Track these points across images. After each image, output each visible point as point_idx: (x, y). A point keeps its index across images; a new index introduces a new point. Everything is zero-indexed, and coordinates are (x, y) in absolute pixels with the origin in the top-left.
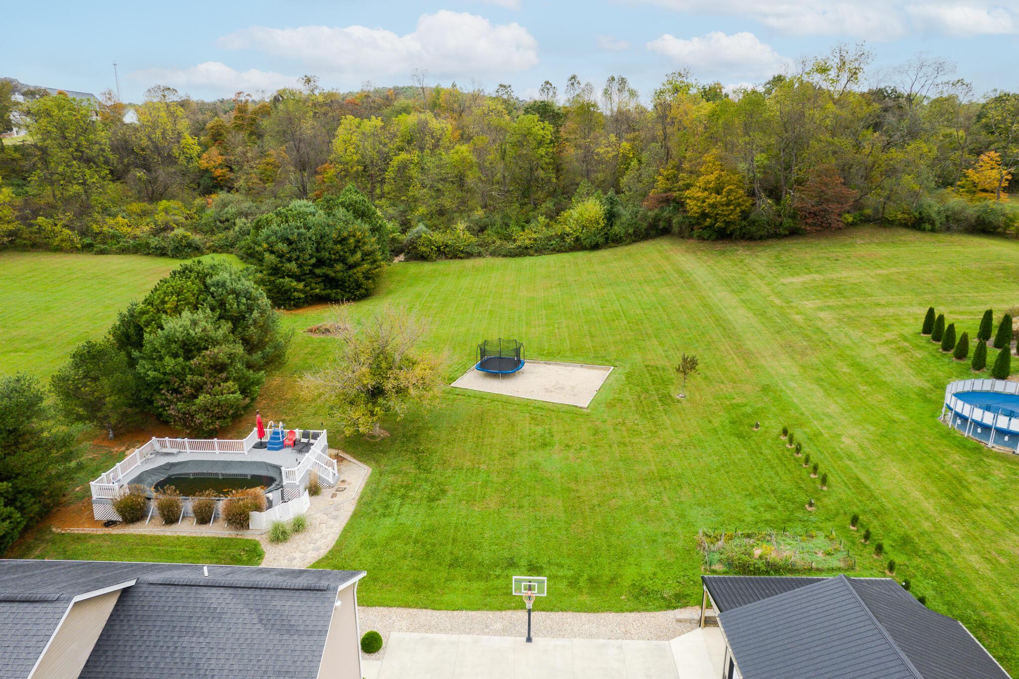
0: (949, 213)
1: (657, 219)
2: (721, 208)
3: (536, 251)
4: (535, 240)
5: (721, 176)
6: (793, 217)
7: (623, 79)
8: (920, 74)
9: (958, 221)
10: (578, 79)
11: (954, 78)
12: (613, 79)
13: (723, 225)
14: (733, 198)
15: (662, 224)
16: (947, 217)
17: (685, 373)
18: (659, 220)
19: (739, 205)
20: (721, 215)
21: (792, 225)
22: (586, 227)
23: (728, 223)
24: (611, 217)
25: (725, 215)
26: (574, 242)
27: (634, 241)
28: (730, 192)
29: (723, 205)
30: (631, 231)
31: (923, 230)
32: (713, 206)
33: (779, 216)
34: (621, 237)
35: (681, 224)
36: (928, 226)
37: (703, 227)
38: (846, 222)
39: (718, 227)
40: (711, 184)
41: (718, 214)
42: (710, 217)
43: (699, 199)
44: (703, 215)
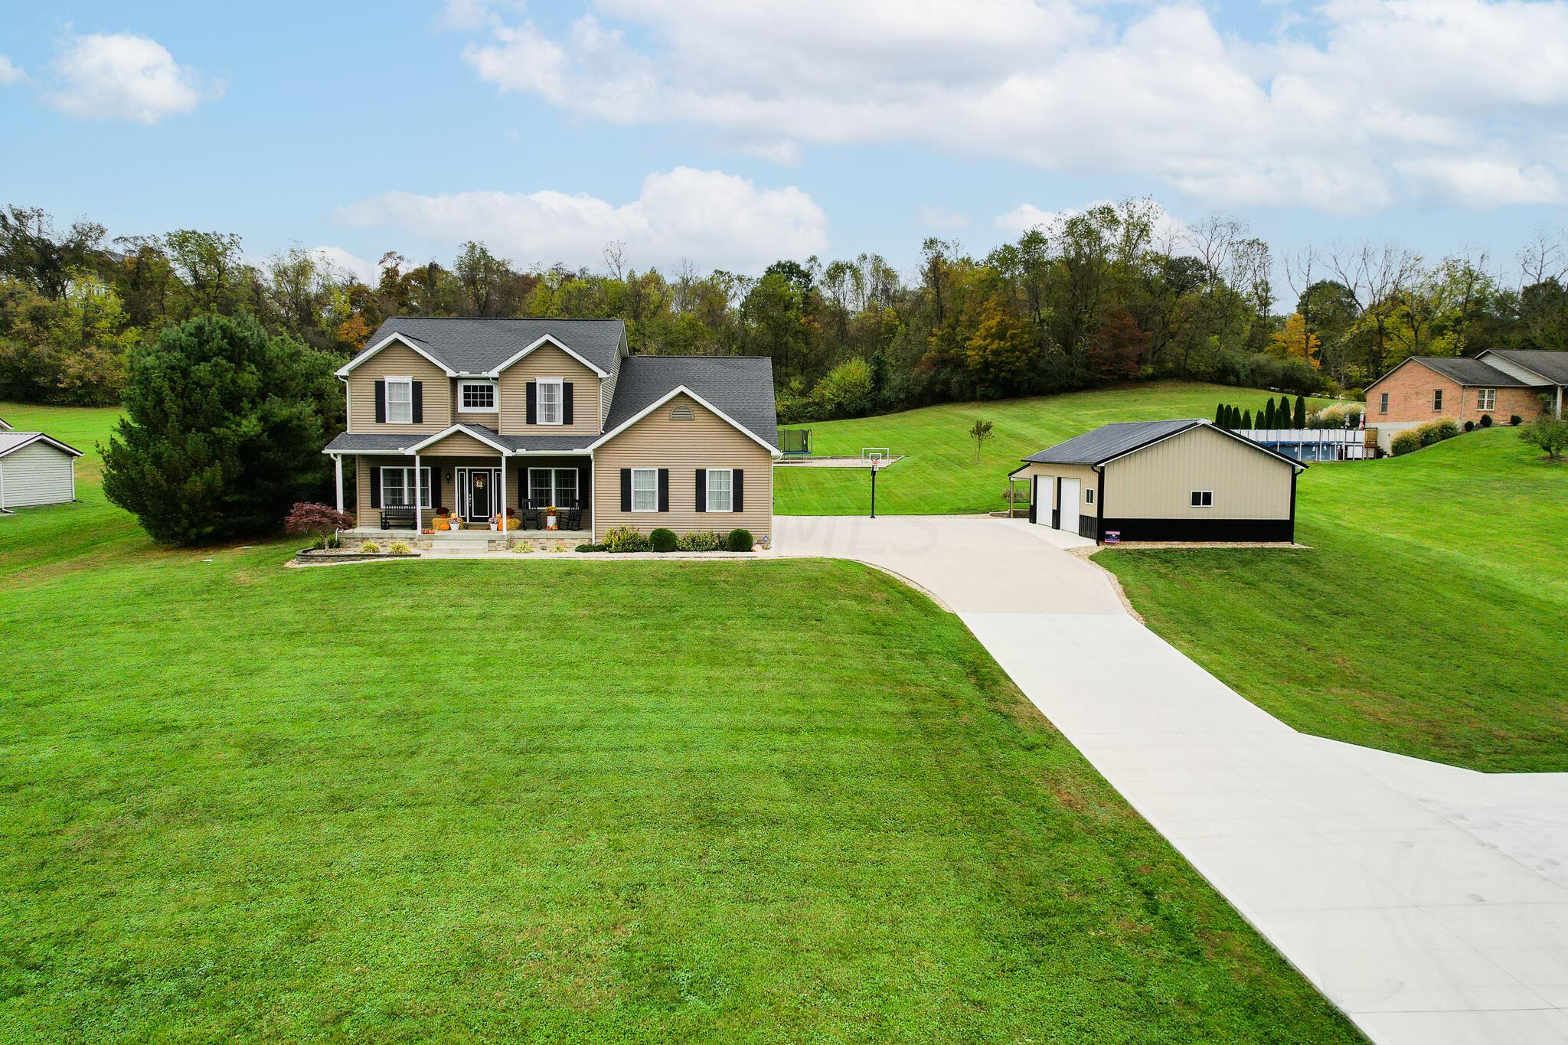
0: (1254, 366)
1: (932, 382)
2: (1005, 355)
3: (790, 419)
4: (788, 407)
5: (1003, 320)
6: (1087, 366)
7: (877, 257)
8: (1216, 233)
9: (1264, 375)
10: (818, 261)
11: (1250, 238)
12: (865, 257)
13: (1009, 376)
14: (1017, 343)
15: (938, 388)
16: (1252, 370)
17: (979, 434)
18: (936, 383)
19: (1025, 351)
20: (1006, 363)
21: (1086, 375)
22: (850, 391)
23: (1013, 372)
24: (879, 379)
25: (1010, 363)
26: (836, 408)
27: (907, 409)
28: (1013, 337)
29: (1007, 351)
30: (902, 396)
31: (1228, 384)
32: (996, 353)
33: (1071, 365)
34: (891, 402)
35: (961, 384)
36: (1233, 379)
37: (987, 384)
38: (1145, 374)
39: (1004, 378)
40: (993, 330)
41: (1002, 362)
42: (994, 366)
43: (980, 348)
44: (986, 366)
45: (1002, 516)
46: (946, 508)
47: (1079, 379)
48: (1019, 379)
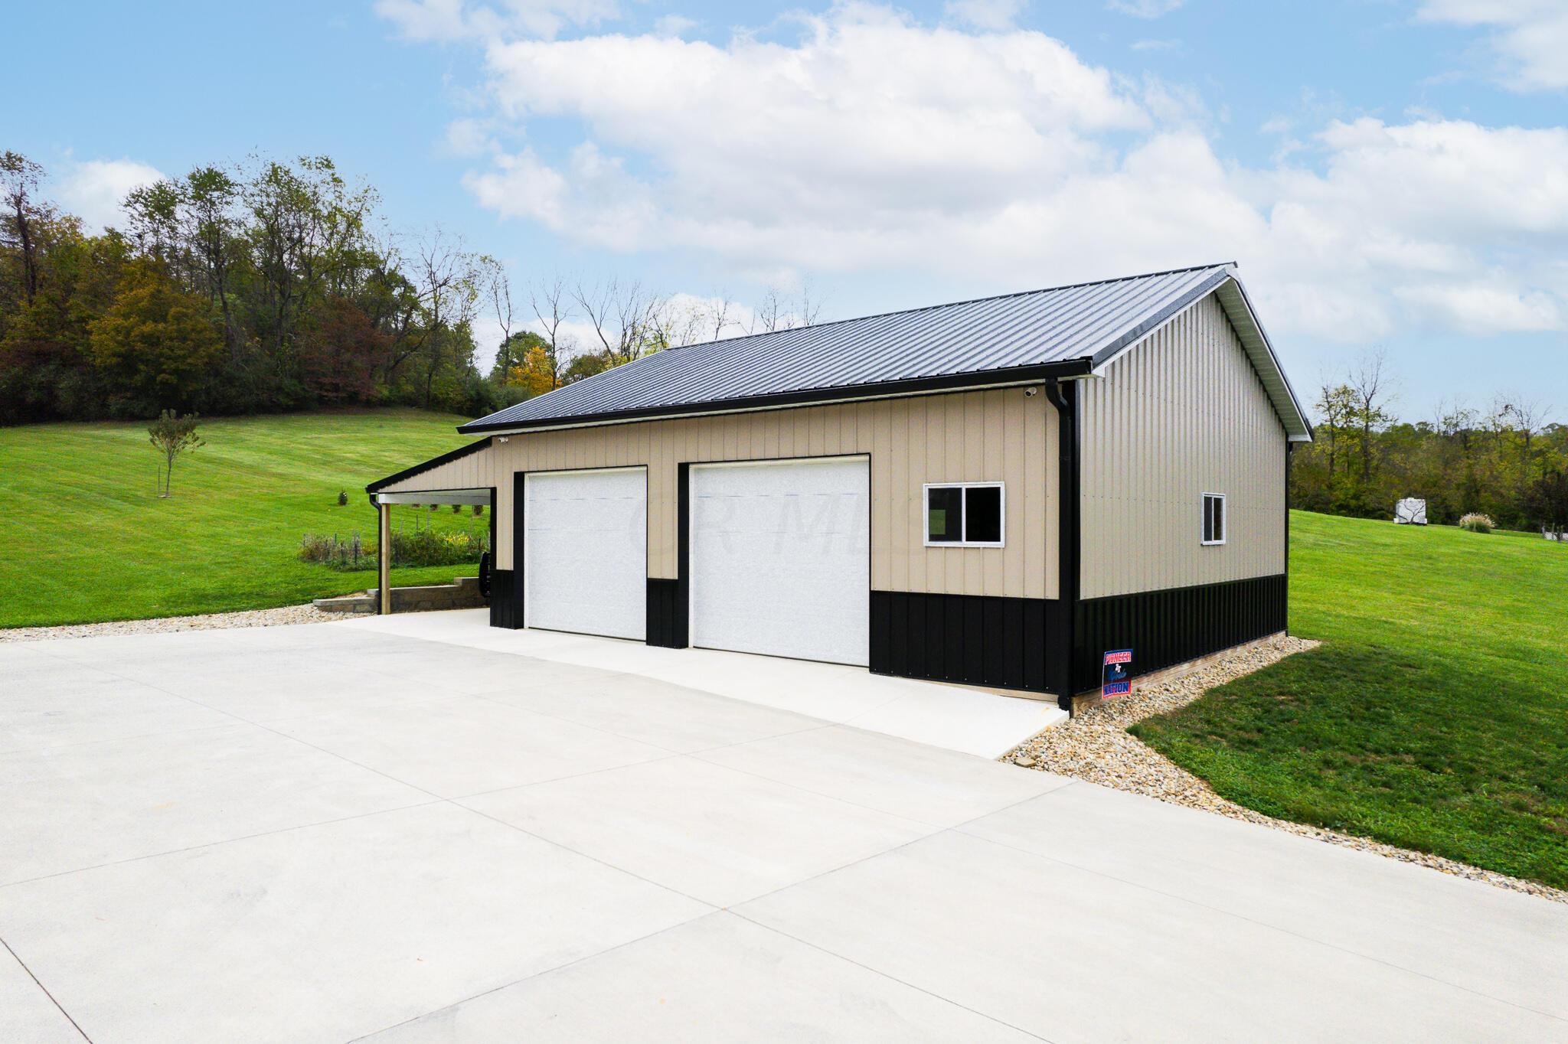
2: (167, 345)
6: (299, 377)
13: (173, 379)
14: (188, 329)
19: (202, 344)
20: (169, 358)
21: (298, 390)
23: (183, 375)
25: (176, 359)
29: (171, 339)
32: (146, 338)
33: (275, 374)
37: (129, 395)
38: (380, 396)
39: (164, 383)
40: (145, 303)
41: (161, 355)
42: (146, 362)
43: (117, 330)
44: (128, 362)
45: (355, 608)
46: (153, 594)
47: (288, 394)
48: (192, 386)
